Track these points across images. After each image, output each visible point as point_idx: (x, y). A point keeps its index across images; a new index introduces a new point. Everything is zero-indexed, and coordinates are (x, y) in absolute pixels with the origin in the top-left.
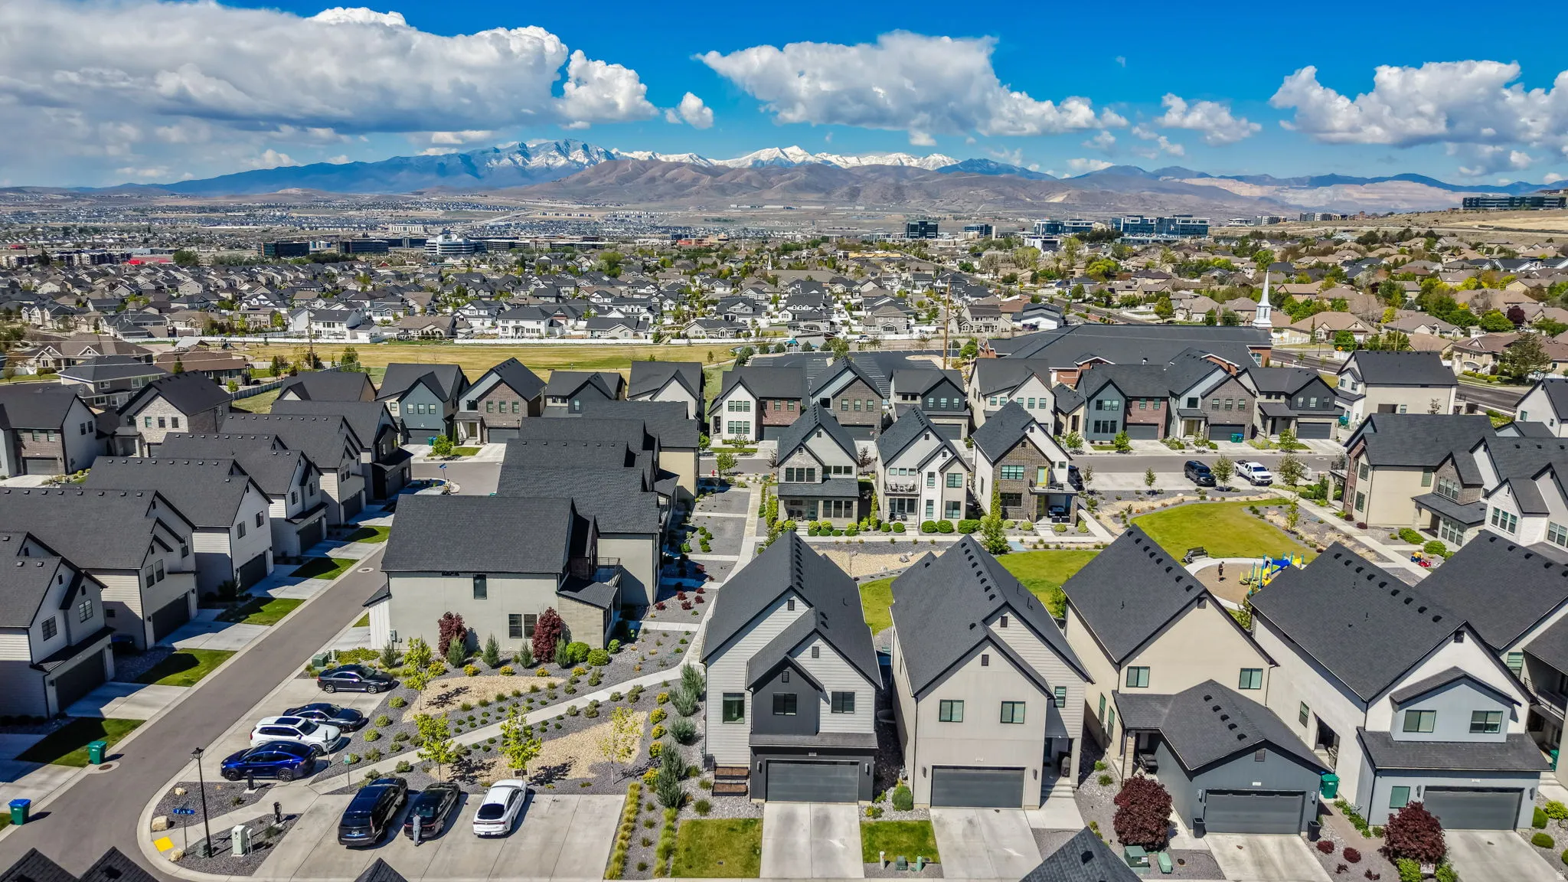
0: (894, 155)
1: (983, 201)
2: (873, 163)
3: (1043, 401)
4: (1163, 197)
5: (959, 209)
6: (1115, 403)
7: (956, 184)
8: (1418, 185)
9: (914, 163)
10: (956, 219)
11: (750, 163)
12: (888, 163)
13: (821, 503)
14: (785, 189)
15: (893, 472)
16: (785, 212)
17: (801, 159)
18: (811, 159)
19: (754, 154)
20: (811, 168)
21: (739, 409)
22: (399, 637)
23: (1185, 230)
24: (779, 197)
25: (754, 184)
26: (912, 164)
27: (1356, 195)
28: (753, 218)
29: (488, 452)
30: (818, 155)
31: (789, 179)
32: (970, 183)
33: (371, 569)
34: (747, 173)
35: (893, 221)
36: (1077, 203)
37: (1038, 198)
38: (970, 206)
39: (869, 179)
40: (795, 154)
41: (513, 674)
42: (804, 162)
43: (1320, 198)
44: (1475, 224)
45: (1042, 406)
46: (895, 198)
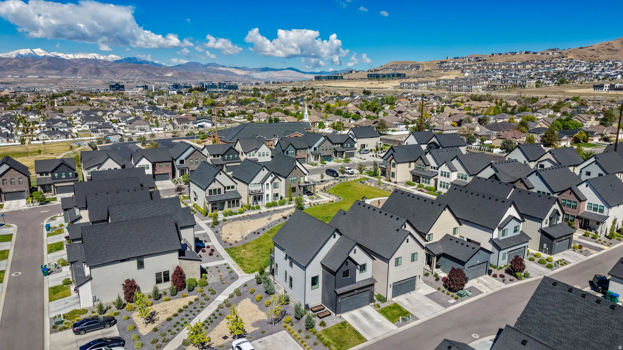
0: (91, 54)
1: (137, 75)
2: (82, 57)
3: (267, 153)
4: (211, 74)
5: (127, 78)
6: (292, 152)
7: (125, 68)
8: (294, 72)
9: (102, 58)
10: (127, 82)
11: (14, 56)
12: (89, 58)
13: (226, 203)
14: (37, 68)
15: (252, 185)
16: (40, 79)
17: (43, 55)
18: (48, 54)
19: (17, 51)
20: (50, 59)
22: (97, 298)
23: (230, 87)
24: (35, 72)
25: (19, 66)
26: (101, 58)
27: (275, 75)
28: (21, 82)
29: (10, 205)
30: (52, 53)
31: (39, 64)
32: (131, 68)
33: (20, 273)
34: (15, 61)
35: (97, 83)
36: (178, 76)
37: (161, 74)
38: (132, 77)
39: (81, 65)
40: (39, 52)
41: (170, 300)
42: (45, 56)
43: (264, 75)
44: (322, 85)
45: (267, 155)
46: (96, 73)
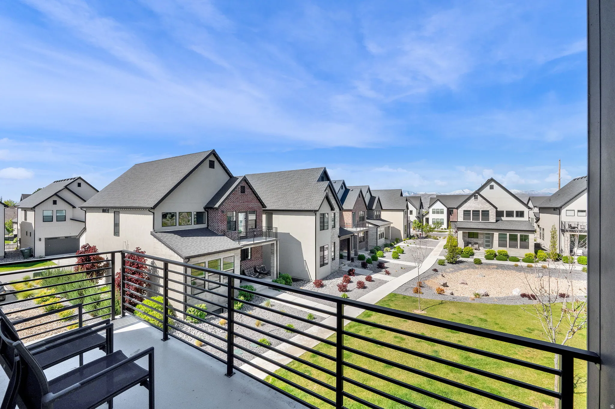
13: (496, 235)
21: (438, 213)
